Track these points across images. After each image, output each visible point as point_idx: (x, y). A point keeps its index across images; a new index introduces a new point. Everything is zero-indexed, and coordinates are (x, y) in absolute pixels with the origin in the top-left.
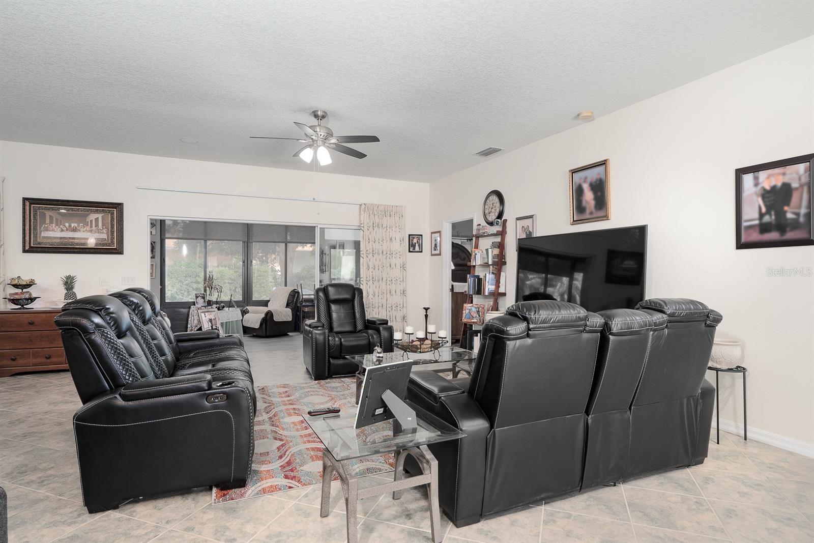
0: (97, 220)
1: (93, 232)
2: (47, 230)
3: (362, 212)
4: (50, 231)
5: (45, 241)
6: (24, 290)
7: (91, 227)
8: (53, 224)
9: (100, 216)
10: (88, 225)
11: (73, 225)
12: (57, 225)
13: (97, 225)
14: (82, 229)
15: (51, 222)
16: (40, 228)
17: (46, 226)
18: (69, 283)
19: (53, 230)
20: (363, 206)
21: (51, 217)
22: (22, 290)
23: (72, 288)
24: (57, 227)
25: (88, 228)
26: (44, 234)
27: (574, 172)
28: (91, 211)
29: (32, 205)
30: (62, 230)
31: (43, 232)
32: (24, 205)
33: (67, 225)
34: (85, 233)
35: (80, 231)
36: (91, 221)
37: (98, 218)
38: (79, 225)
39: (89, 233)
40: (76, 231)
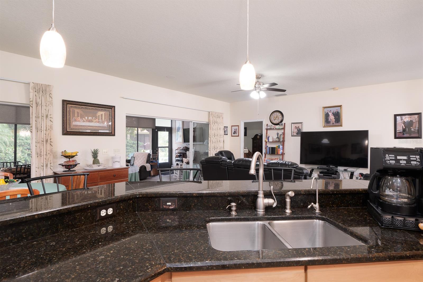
0: (102, 115)
1: (100, 123)
2: (76, 121)
3: (210, 116)
4: (77, 121)
5: (74, 127)
6: (71, 159)
7: (99, 119)
8: (79, 117)
9: (103, 113)
10: (97, 119)
11: (89, 118)
12: (81, 118)
13: (102, 119)
14: (94, 121)
15: (78, 116)
16: (72, 119)
17: (75, 118)
18: (95, 154)
19: (79, 121)
20: (211, 113)
21: (78, 113)
22: (69, 159)
23: (97, 157)
24: (81, 119)
25: (97, 120)
26: (74, 123)
27: (324, 108)
28: (99, 110)
29: (68, 105)
30: (84, 121)
31: (73, 122)
32: (63, 104)
34: (95, 123)
35: (93, 122)
36: (99, 116)
37: (102, 114)
38: (92, 118)
39: (98, 124)
40: (91, 122)
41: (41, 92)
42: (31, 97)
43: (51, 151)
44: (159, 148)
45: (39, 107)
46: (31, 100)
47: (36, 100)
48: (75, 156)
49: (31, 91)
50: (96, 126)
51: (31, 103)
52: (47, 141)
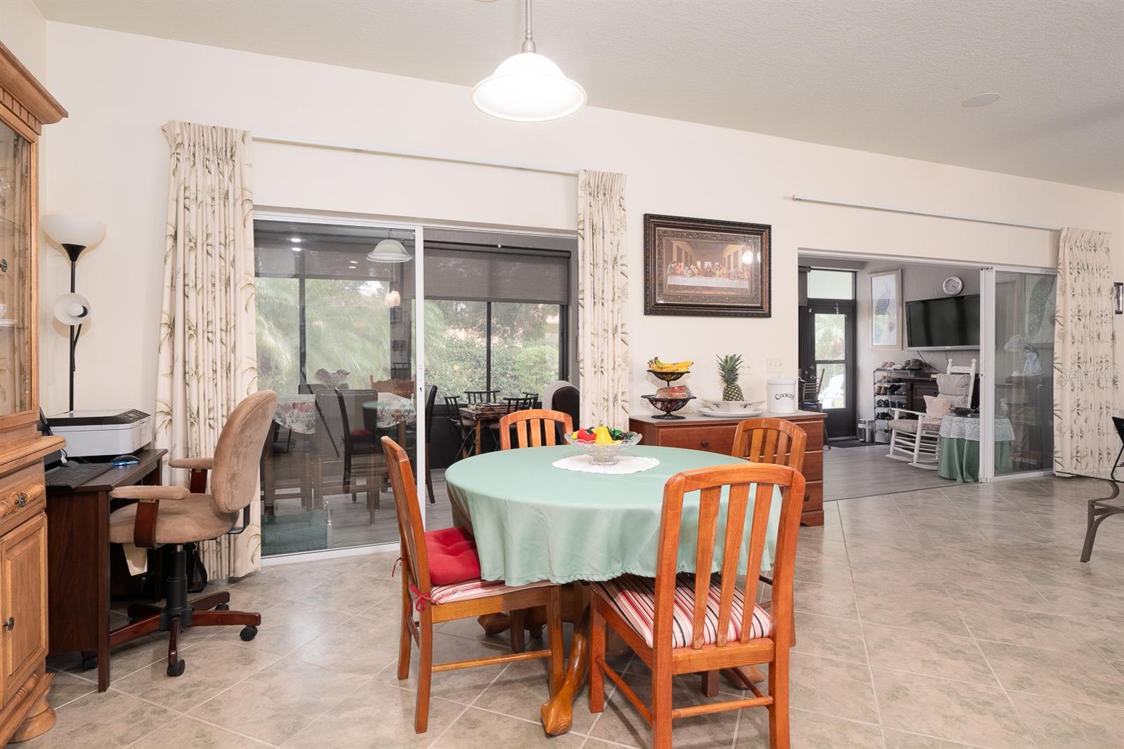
0: (736, 254)
1: (731, 277)
2: (674, 273)
3: (1061, 244)
4: (678, 275)
5: (672, 293)
6: (672, 384)
7: (729, 268)
8: (681, 262)
9: (739, 248)
10: (725, 265)
11: (706, 264)
12: (686, 265)
13: (736, 266)
14: (717, 272)
15: (679, 260)
16: (666, 269)
17: (673, 265)
18: (729, 372)
19: (682, 274)
20: (1063, 235)
21: (679, 250)
22: (668, 381)
23: (735, 379)
24: (687, 268)
25: (724, 270)
26: (673, 280)
28: (730, 240)
29: (657, 228)
30: (693, 275)
31: (669, 278)
32: (646, 227)
33: (699, 263)
34: (721, 279)
35: (715, 275)
36: (729, 256)
37: (737, 251)
38: (713, 264)
39: (727, 280)
40: (710, 276)
41: (601, 195)
42: (580, 210)
43: (625, 358)
44: (818, 365)
45: (599, 237)
46: (581, 218)
47: (591, 220)
48: (682, 374)
49: (581, 193)
50: (722, 289)
51: (581, 226)
52: (615, 330)
